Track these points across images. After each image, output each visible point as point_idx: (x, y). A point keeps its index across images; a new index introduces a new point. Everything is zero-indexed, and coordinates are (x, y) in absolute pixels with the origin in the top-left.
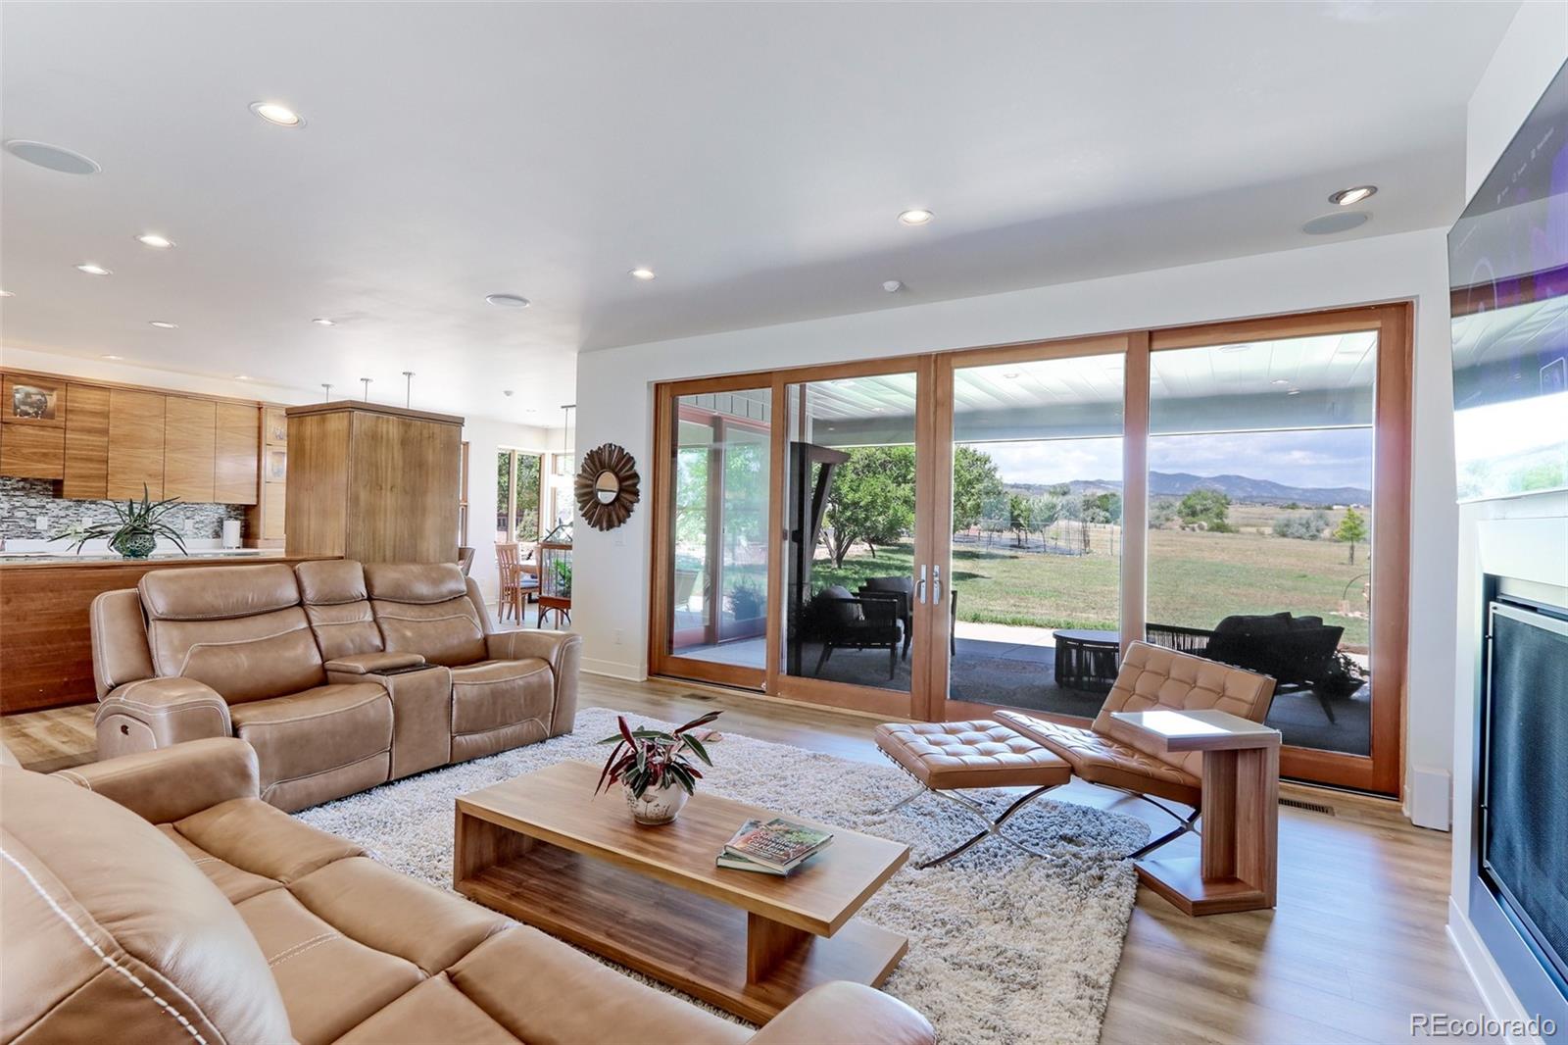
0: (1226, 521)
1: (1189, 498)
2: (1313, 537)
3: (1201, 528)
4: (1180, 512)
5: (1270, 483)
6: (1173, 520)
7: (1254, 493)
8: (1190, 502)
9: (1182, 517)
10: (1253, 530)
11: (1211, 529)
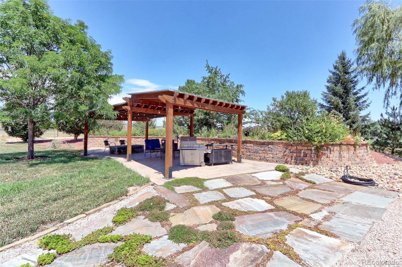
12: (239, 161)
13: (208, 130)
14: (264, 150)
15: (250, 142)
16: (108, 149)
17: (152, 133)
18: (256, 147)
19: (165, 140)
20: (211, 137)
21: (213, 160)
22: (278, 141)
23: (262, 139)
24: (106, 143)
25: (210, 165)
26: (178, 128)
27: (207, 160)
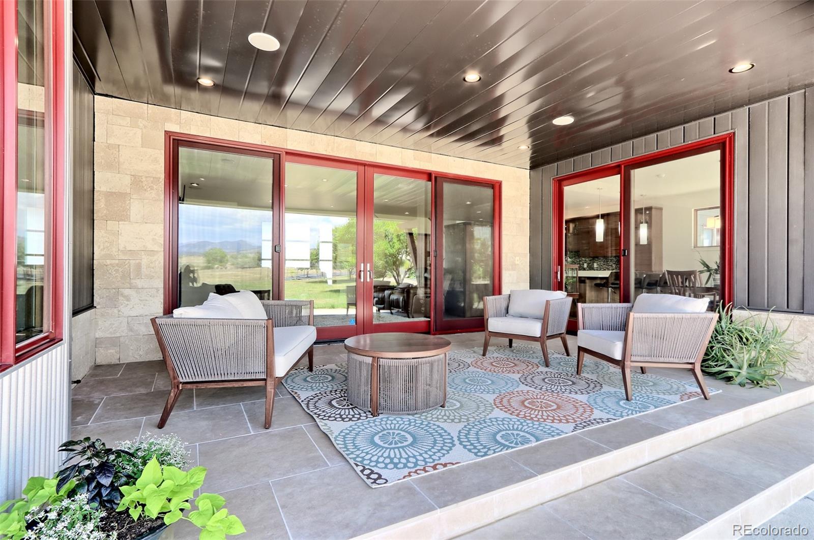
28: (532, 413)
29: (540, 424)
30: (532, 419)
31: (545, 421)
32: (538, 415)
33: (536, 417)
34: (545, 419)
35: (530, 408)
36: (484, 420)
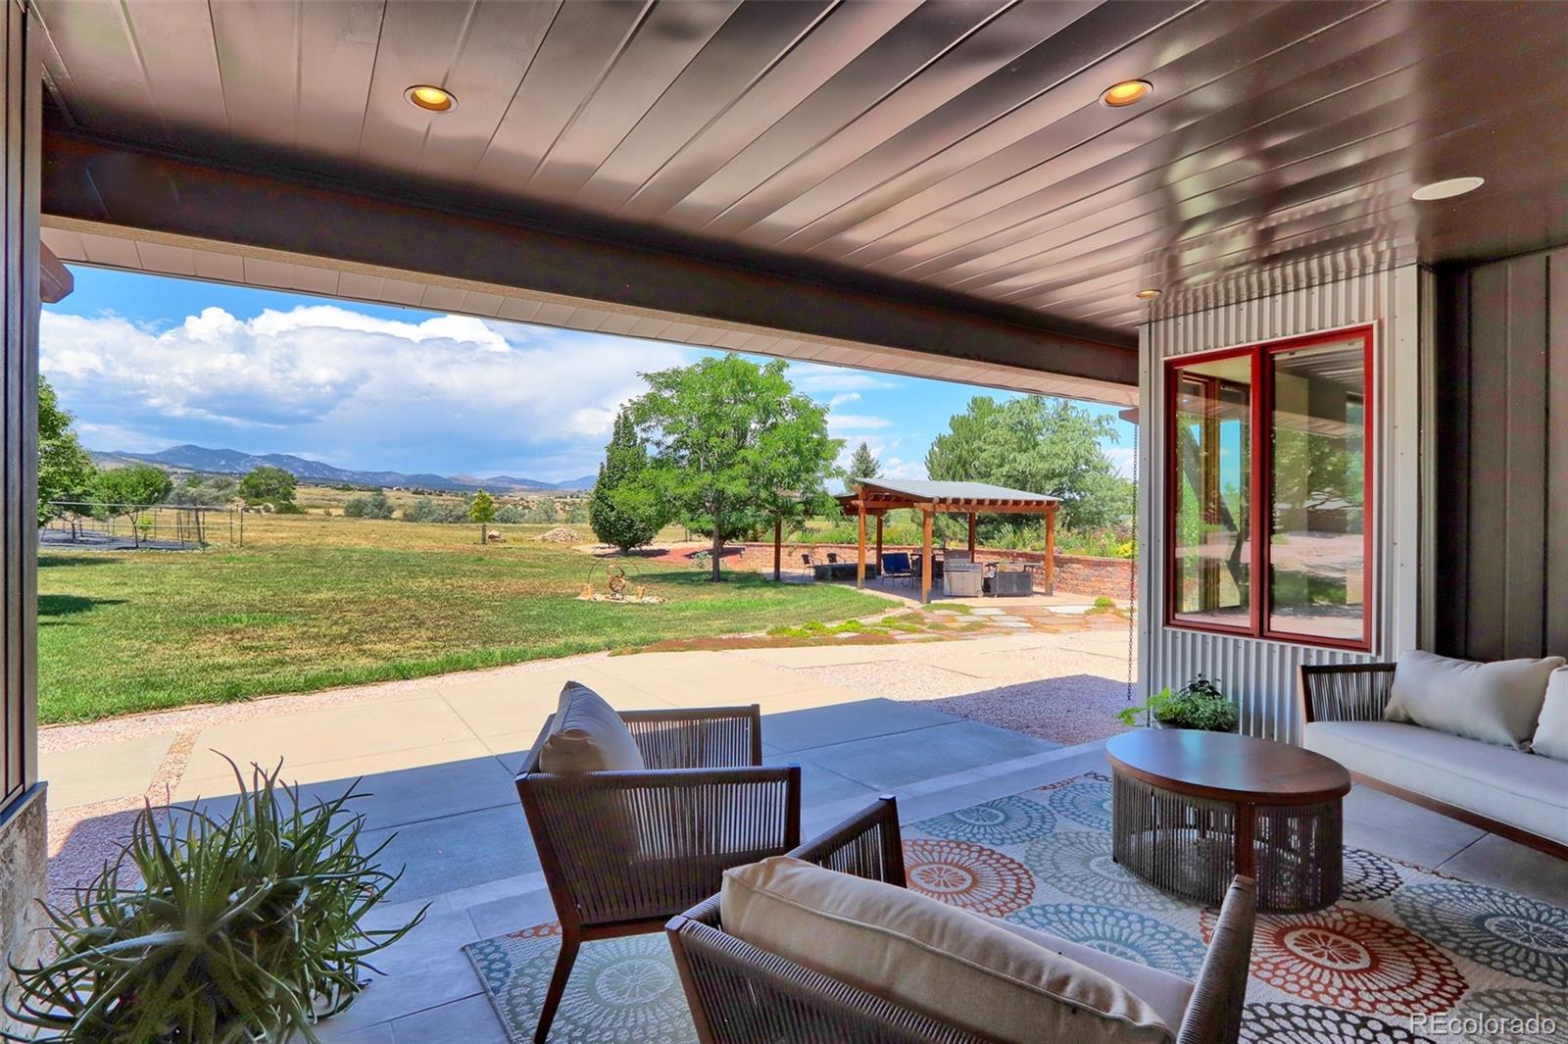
0: (294, 502)
1: (252, 477)
2: (386, 518)
3: (268, 510)
4: (241, 492)
5: (321, 464)
6: (234, 501)
7: (307, 475)
8: (254, 481)
9: (244, 498)
10: (321, 511)
11: (280, 512)
12: (1049, 593)
13: (1015, 533)
14: (1100, 576)
15: (1079, 561)
16: (812, 572)
17: (888, 538)
18: (1087, 571)
19: (921, 556)
20: (1019, 549)
21: (996, 588)
22: (1121, 560)
23: (1102, 555)
24: (806, 559)
25: (993, 596)
26: (947, 525)
27: (987, 588)
28: (958, 857)
29: (946, 837)
30: (958, 846)
31: (938, 842)
32: (949, 853)
33: (952, 849)
34: (938, 844)
35: (960, 867)
36: (1032, 839)
